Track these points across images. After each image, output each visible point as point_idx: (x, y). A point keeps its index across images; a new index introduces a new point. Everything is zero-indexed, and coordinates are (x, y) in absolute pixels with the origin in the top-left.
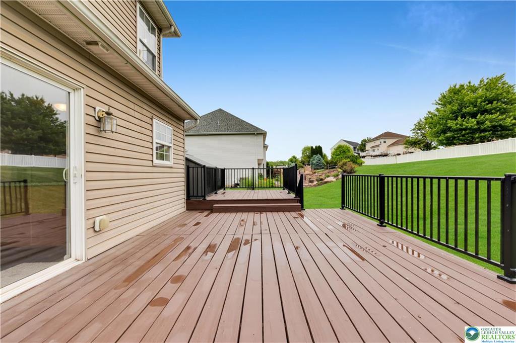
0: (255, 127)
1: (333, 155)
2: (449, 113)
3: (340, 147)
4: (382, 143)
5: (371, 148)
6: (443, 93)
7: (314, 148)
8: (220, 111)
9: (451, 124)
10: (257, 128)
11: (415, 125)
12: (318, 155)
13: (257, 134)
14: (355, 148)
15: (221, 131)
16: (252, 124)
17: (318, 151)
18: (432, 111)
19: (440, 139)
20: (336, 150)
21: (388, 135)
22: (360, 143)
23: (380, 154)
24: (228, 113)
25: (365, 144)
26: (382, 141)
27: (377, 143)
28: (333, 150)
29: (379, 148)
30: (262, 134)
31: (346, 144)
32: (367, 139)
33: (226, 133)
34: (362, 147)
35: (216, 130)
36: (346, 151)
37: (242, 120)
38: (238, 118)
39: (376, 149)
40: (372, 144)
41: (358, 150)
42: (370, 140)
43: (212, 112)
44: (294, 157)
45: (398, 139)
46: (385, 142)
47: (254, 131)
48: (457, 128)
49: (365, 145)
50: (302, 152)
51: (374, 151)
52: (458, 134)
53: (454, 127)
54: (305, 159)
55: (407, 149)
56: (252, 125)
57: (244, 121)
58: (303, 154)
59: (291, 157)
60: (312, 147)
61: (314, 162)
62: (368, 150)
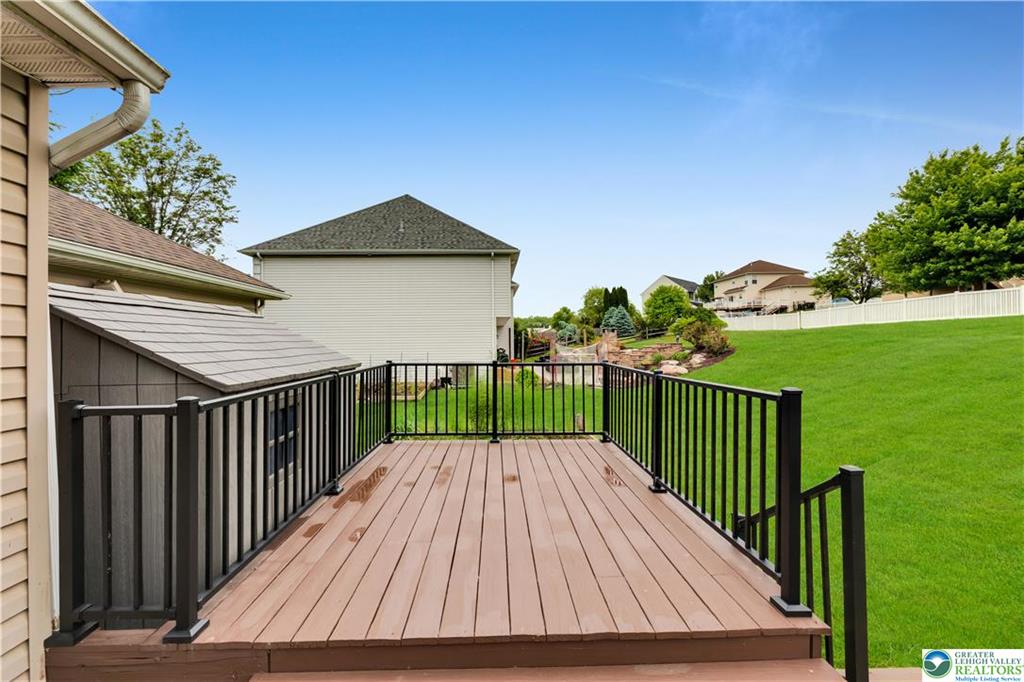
0: (491, 238)
1: (649, 306)
2: (937, 214)
3: (662, 290)
4: (750, 282)
5: (726, 293)
6: (917, 172)
7: (611, 291)
8: (407, 200)
9: (940, 239)
10: (496, 241)
11: (836, 244)
12: (620, 307)
13: (496, 255)
14: (690, 293)
15: (406, 247)
16: (483, 231)
17: (618, 297)
18: (887, 213)
19: (911, 275)
20: (654, 296)
21: (759, 268)
22: (700, 282)
23: (746, 305)
24: (425, 205)
25: (712, 285)
26: (750, 279)
27: (739, 282)
28: (649, 297)
29: (743, 295)
30: (506, 255)
31: (674, 284)
32: (715, 275)
33: (419, 250)
34: (707, 290)
35: (394, 244)
36: (676, 299)
37: (459, 222)
38: (450, 218)
39: (736, 296)
40: (729, 285)
41: (696, 297)
42: (722, 278)
43: (387, 203)
44: (565, 310)
45: (778, 277)
46: (754, 282)
47: (488, 248)
48: (957, 249)
49: (711, 288)
50: (584, 300)
51: (732, 299)
52: (959, 263)
53: (952, 248)
54: (591, 314)
55: (818, 296)
56: (483, 234)
57: (464, 225)
58: (586, 303)
59: (558, 310)
60: (606, 290)
61: (612, 321)
62: (719, 298)
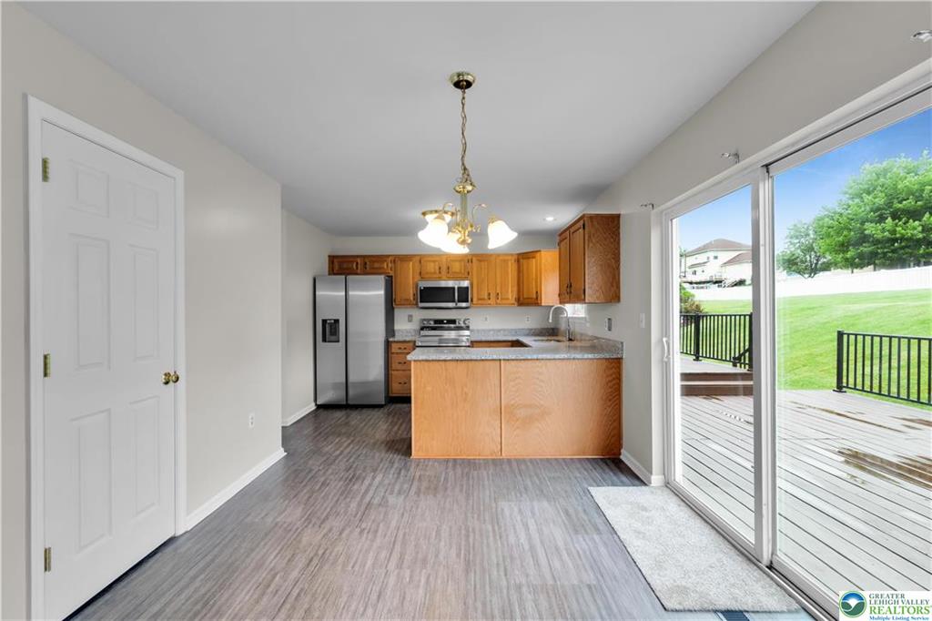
2: (868, 209)
4: (712, 258)
5: (689, 268)
9: (871, 229)
21: (720, 245)
23: (708, 278)
26: (711, 254)
27: (702, 258)
29: (706, 269)
39: (699, 270)
40: (691, 261)
45: (737, 253)
46: (716, 258)
48: (884, 237)
51: (695, 273)
52: (885, 248)
53: (879, 236)
